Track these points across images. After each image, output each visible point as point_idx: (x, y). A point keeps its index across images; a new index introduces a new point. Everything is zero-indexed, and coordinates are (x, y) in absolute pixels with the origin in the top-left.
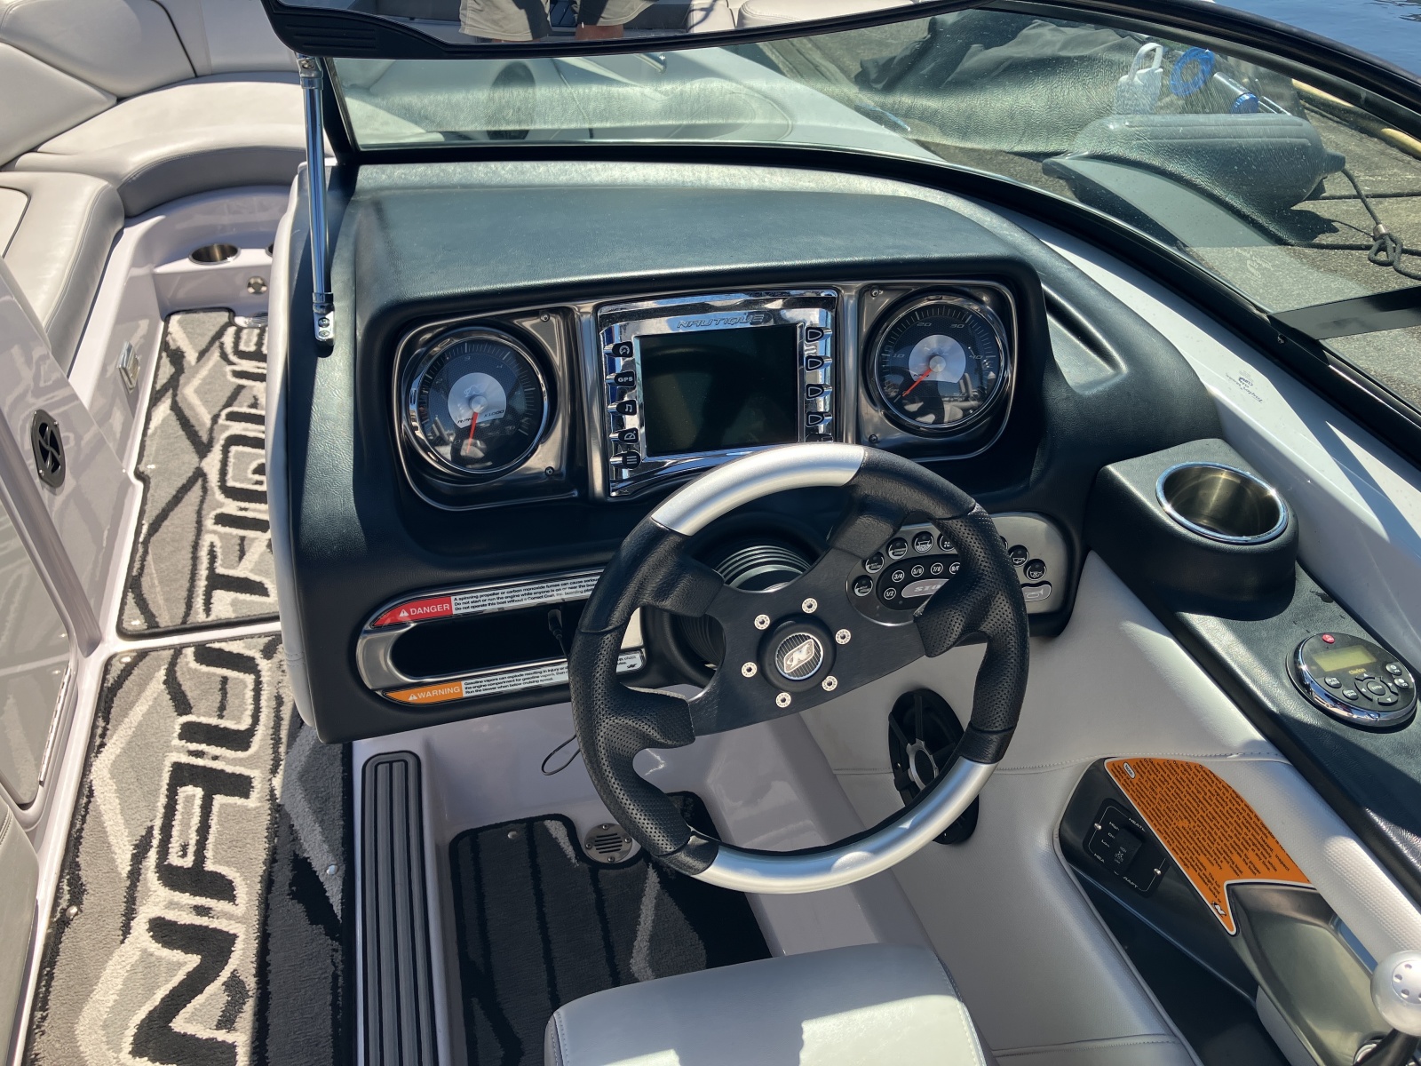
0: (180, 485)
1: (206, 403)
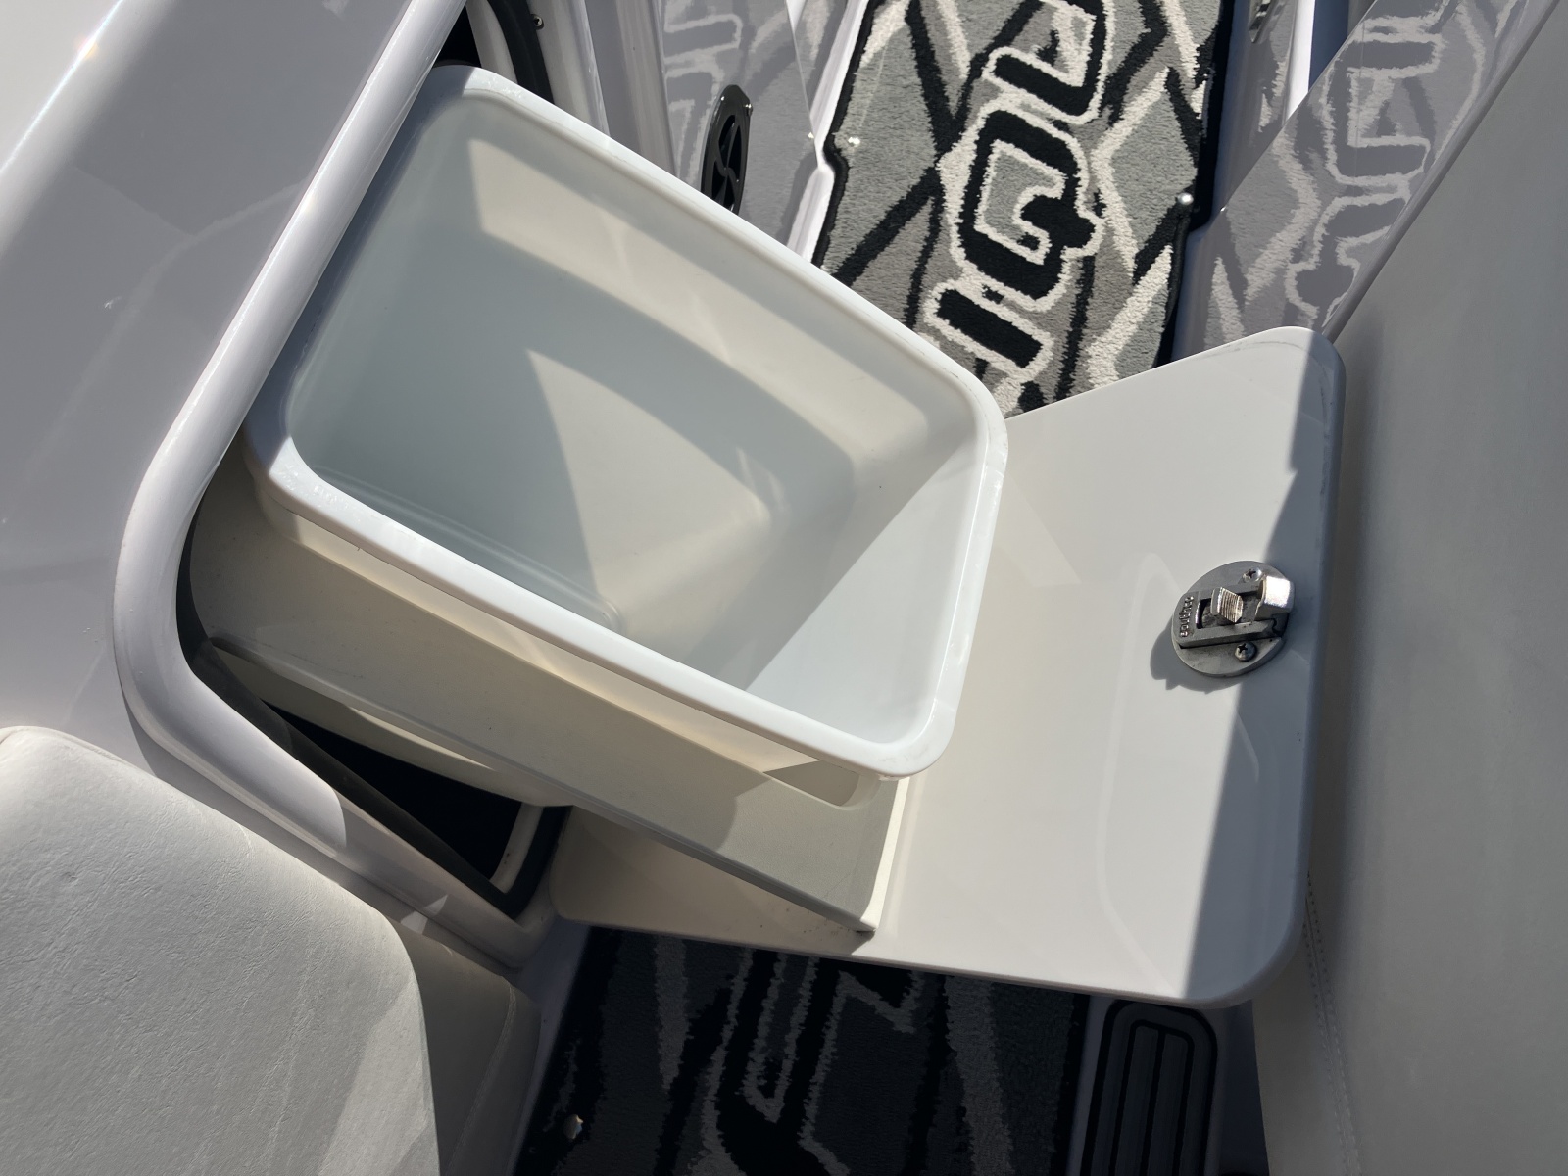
0: (895, 200)
1: (967, 22)
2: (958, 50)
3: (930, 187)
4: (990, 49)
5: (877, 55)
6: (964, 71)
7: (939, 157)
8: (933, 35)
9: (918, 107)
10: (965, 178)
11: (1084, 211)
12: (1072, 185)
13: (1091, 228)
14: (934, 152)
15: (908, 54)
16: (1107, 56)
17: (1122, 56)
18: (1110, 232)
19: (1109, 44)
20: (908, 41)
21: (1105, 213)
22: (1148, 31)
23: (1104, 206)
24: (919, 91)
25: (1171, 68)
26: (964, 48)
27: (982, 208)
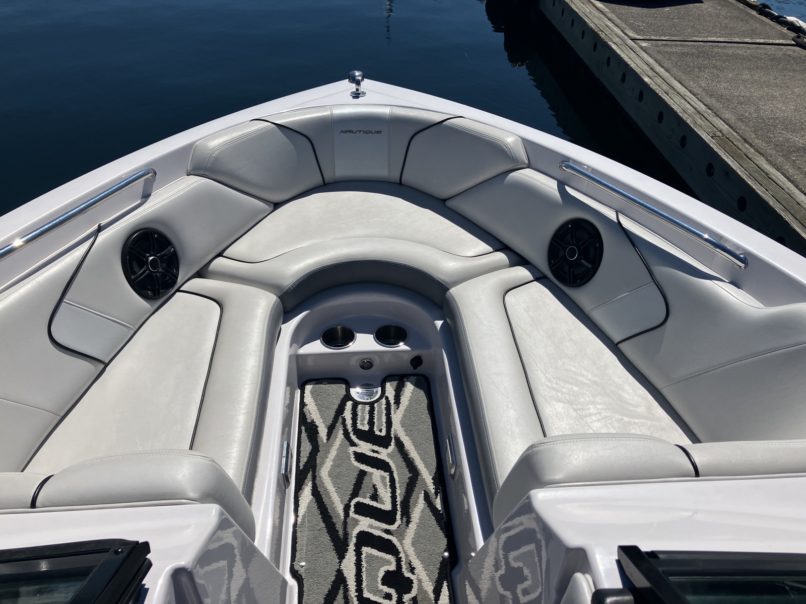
0: (326, 591)
1: (339, 489)
2: (337, 504)
3: (340, 579)
4: (350, 501)
5: (304, 516)
6: (342, 514)
7: (340, 562)
8: (325, 500)
9: (326, 539)
10: (354, 571)
11: (407, 574)
12: (399, 561)
13: (411, 582)
14: (338, 561)
15: (317, 512)
16: (398, 491)
17: (404, 490)
18: (420, 581)
19: (397, 485)
20: (315, 505)
21: (416, 572)
22: (411, 475)
23: (414, 568)
24: (325, 530)
25: (425, 491)
26: (339, 503)
27: (364, 584)
